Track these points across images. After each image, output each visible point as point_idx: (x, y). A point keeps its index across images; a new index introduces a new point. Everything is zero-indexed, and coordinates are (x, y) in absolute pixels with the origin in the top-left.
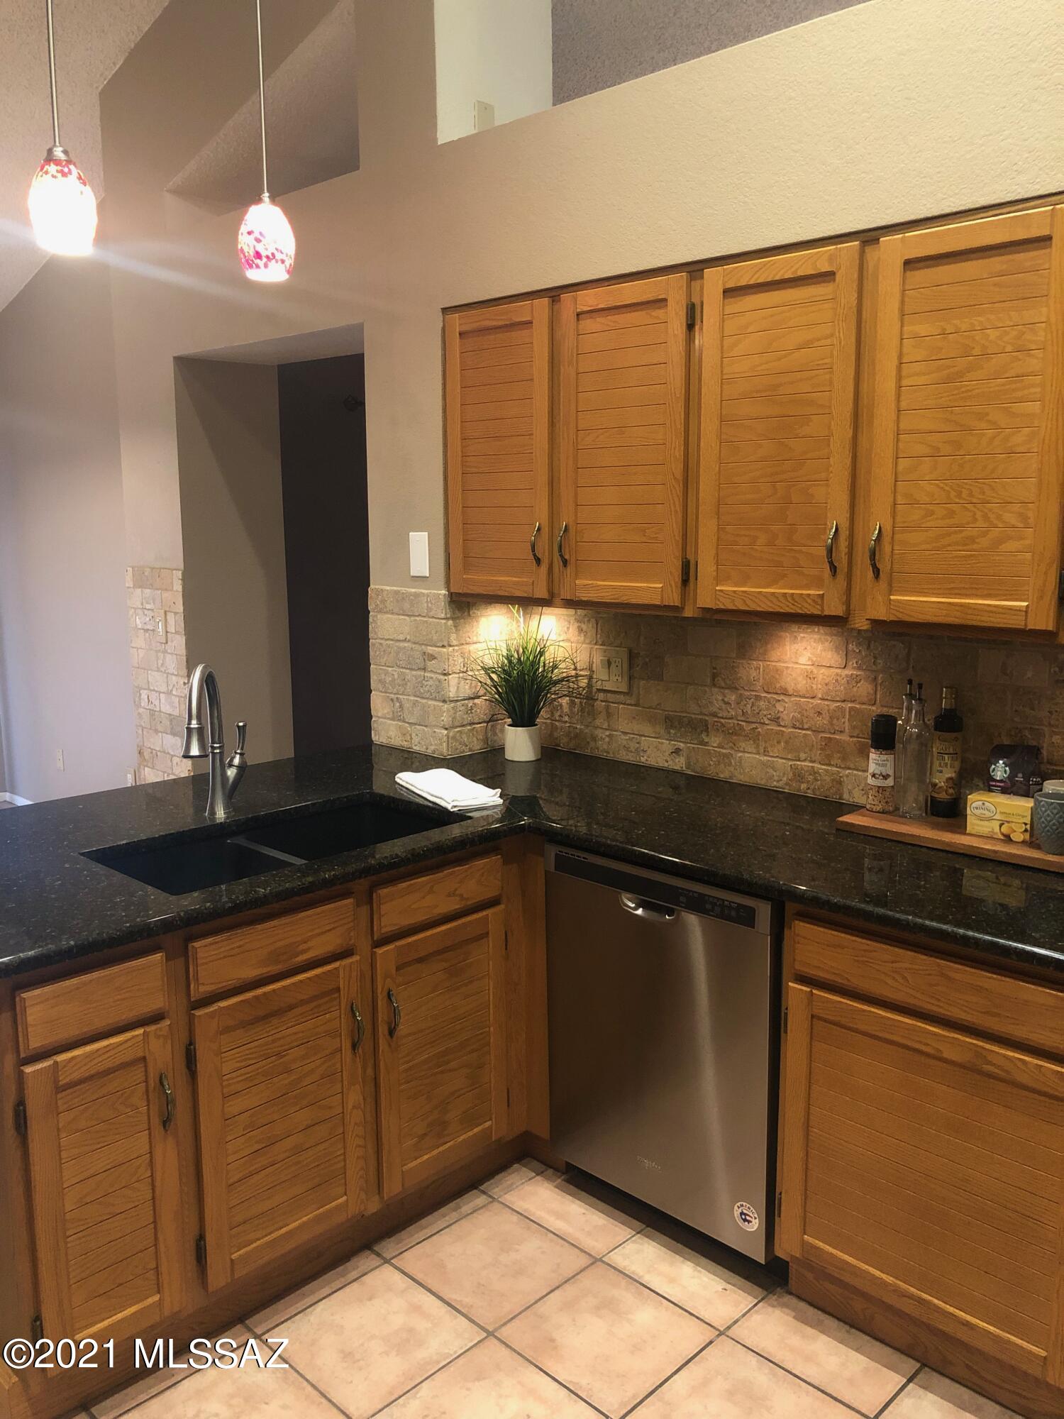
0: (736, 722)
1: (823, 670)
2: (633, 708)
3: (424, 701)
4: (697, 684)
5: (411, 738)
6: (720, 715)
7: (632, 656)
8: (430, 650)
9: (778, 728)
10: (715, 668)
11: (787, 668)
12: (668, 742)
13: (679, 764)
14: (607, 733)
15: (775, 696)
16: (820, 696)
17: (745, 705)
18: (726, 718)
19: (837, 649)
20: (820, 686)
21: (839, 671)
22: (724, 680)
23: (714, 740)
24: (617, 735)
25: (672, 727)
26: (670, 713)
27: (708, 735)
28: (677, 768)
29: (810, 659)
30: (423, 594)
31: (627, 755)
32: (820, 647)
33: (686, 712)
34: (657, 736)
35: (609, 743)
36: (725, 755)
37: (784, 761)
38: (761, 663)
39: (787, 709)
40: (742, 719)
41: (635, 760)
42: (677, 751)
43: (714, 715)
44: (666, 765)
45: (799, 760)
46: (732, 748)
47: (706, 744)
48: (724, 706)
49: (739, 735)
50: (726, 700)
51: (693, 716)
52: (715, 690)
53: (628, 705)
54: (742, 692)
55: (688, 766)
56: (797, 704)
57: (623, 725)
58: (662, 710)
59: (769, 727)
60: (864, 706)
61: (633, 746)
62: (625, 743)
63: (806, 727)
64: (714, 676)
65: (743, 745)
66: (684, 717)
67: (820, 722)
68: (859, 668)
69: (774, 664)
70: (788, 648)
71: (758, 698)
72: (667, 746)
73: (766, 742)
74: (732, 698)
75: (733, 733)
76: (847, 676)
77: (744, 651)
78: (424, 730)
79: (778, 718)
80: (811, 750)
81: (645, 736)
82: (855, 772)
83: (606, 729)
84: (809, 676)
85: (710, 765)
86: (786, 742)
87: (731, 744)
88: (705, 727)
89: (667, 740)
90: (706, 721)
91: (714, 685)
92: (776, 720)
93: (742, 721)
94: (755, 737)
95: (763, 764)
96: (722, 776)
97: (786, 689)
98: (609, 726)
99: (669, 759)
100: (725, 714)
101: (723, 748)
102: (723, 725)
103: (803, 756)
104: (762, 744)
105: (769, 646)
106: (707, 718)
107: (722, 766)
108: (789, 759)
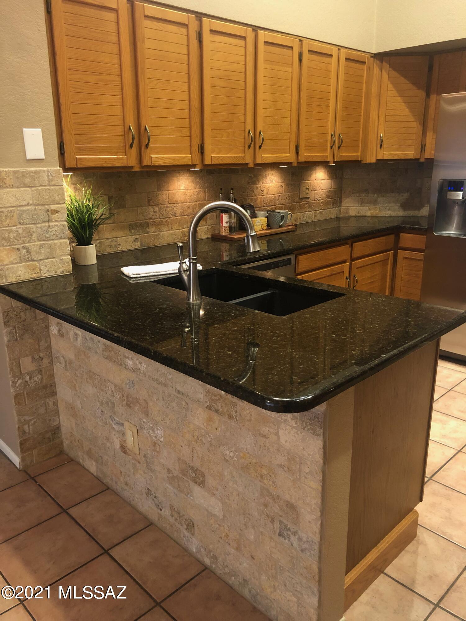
0: (160, 219)
1: (189, 191)
2: (112, 225)
3: (50, 242)
4: (142, 206)
5: (40, 270)
6: (153, 218)
7: (110, 199)
8: (53, 207)
9: (176, 218)
10: (149, 197)
11: (177, 192)
12: (131, 237)
13: (137, 245)
14: (98, 242)
15: (174, 205)
16: (189, 201)
17: (163, 211)
18: (156, 219)
19: (193, 182)
20: (189, 197)
21: (194, 190)
22: (153, 202)
23: (152, 230)
24: (104, 241)
25: (132, 229)
26: (131, 223)
27: (149, 228)
28: (136, 247)
29: (184, 187)
30: (44, 171)
31: (111, 249)
32: (187, 182)
33: (138, 220)
34: (125, 235)
35: (100, 246)
36: (157, 235)
37: (179, 231)
38: (167, 192)
39: (178, 209)
40: (162, 217)
41: (115, 250)
42: (136, 240)
43: (151, 219)
44: (131, 248)
45: (184, 228)
46: (159, 231)
47: (148, 233)
48: (154, 214)
49: (162, 224)
50: (155, 211)
51: (142, 221)
52: (150, 207)
53: (109, 224)
54: (161, 206)
55: (141, 245)
56: (182, 206)
57: (107, 235)
58: (127, 222)
59: (172, 218)
60: (203, 202)
61: (113, 244)
62: (109, 244)
63: (185, 214)
64: (149, 201)
65: (163, 228)
66: (138, 223)
67: (190, 211)
68: (200, 188)
69: (172, 191)
70: (176, 184)
71: (167, 207)
72: (131, 238)
73: (172, 225)
74: (157, 209)
75: (158, 225)
76: (197, 192)
77: (160, 188)
78: (52, 260)
79: (175, 214)
80: (187, 223)
81: (119, 237)
82: (202, 227)
83: (97, 240)
84: (185, 194)
85: (151, 241)
86: (179, 223)
87: (159, 230)
88: (147, 225)
89: (130, 236)
90: (148, 222)
91: (150, 205)
92: (174, 215)
93: (162, 218)
94: (167, 224)
95: (172, 234)
96: (156, 244)
97: (177, 201)
98: (99, 237)
99: (132, 245)
100: (155, 217)
101: (155, 232)
102: (155, 222)
103: (185, 226)
104: (170, 226)
105: (169, 184)
106: (148, 221)
107: (156, 240)
108: (180, 229)
